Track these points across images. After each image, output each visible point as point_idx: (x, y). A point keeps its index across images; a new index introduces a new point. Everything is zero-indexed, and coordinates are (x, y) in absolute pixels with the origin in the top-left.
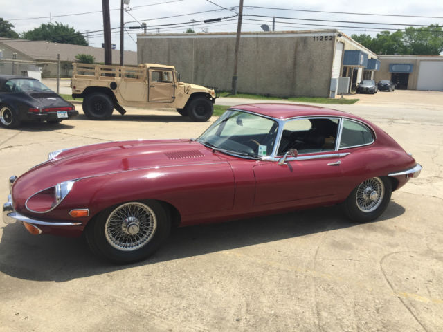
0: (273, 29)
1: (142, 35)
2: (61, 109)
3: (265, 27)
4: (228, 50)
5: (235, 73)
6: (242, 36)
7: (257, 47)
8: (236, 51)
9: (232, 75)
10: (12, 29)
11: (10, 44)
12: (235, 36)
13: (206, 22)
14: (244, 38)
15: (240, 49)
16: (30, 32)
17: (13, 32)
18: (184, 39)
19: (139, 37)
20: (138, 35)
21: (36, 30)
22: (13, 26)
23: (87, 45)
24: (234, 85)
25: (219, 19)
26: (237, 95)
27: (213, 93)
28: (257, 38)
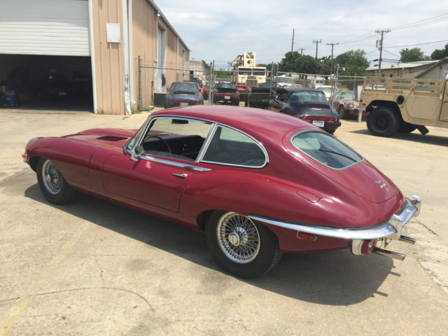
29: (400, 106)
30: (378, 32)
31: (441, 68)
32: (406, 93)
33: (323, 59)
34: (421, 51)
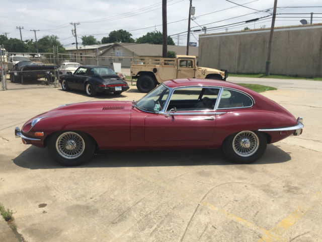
0: (311, 22)
1: (203, 35)
2: (118, 85)
3: (304, 22)
4: (264, 42)
5: (269, 59)
6: (275, 30)
7: (288, 38)
8: (270, 42)
9: (266, 61)
10: (131, 37)
11: (126, 47)
12: (270, 31)
13: (247, 22)
14: (278, 32)
15: (273, 40)
16: (140, 38)
17: (132, 39)
18: (231, 36)
19: (201, 37)
20: (200, 36)
21: (144, 37)
22: (131, 35)
23: (174, 44)
24: (267, 68)
25: (257, 19)
26: (270, 76)
27: (223, 74)
28: (289, 31)
29: (155, 74)
30: (72, 24)
31: (114, 49)
32: (157, 66)
33: (27, 41)
34: (95, 38)
